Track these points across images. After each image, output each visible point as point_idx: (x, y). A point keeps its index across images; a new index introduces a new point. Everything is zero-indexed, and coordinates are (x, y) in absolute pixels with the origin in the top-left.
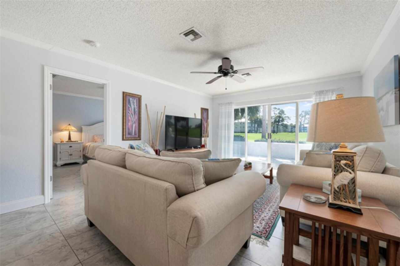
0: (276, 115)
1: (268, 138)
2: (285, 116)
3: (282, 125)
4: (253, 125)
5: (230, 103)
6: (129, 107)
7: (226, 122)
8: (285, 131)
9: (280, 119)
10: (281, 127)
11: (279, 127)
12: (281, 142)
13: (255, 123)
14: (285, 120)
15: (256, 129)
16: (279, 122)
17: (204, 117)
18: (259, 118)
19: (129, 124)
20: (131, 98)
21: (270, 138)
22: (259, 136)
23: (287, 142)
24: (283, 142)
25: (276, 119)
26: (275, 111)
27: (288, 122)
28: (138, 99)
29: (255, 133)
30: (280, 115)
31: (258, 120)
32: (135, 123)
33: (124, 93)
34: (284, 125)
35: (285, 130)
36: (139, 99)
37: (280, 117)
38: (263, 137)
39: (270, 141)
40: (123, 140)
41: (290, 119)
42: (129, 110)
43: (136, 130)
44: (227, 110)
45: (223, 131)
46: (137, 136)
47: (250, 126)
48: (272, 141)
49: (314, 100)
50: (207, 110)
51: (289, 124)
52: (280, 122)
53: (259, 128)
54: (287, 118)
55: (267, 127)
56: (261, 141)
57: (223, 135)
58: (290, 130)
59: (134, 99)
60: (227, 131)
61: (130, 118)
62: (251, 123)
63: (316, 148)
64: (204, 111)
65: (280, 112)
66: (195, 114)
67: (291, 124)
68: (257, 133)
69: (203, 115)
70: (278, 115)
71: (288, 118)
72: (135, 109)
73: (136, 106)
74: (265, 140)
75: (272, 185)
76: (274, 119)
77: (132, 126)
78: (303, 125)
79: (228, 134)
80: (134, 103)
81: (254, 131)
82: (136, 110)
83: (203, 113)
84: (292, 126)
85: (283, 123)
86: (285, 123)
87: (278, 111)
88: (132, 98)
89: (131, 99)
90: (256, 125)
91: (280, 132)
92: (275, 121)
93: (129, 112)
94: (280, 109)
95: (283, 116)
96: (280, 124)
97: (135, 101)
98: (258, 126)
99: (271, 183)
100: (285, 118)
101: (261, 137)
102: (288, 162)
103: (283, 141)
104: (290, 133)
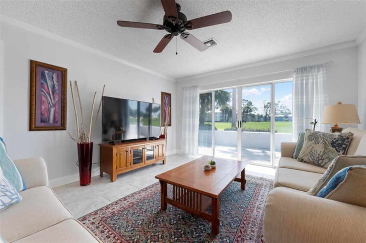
0: (245, 106)
1: (238, 127)
2: (252, 107)
3: (250, 115)
4: (224, 115)
5: (195, 87)
6: (42, 84)
7: (190, 108)
8: (252, 121)
9: (248, 109)
10: (249, 117)
11: (247, 117)
12: (251, 131)
13: (226, 113)
14: (253, 111)
15: (227, 119)
16: (247, 112)
17: (165, 103)
18: (230, 108)
19: (43, 107)
20: (46, 70)
21: (241, 127)
22: (229, 125)
23: (257, 131)
24: (253, 131)
25: (245, 110)
26: (244, 102)
27: (255, 113)
28: (60, 73)
29: (226, 122)
30: (249, 106)
31: (229, 110)
32: (54, 106)
33: (32, 62)
34: (252, 115)
35: (253, 119)
36: (62, 73)
37: (248, 108)
38: (233, 125)
39: (241, 130)
40: (31, 129)
41: (257, 110)
42: (44, 88)
43: (56, 115)
44: (192, 95)
45: (187, 119)
46: (59, 124)
47: (222, 116)
48: (242, 130)
49: (295, 80)
50: (169, 95)
51: (256, 114)
52: (249, 112)
53: (229, 118)
54: (254, 109)
55: (237, 117)
56: (231, 130)
57: (187, 123)
58: (257, 120)
59: (53, 73)
60: (191, 119)
61: (44, 99)
62: (222, 113)
63: (307, 140)
64: (166, 96)
65: (248, 103)
66: (153, 99)
67: (258, 114)
68: (228, 122)
69: (164, 100)
70: (246, 106)
71: (256, 108)
72: (54, 86)
73: (55, 82)
74: (235, 128)
75: (244, 192)
76: (243, 109)
77: (49, 111)
78: (269, 115)
79: (192, 123)
80: (53, 78)
81: (225, 121)
82: (57, 88)
83: (165, 98)
84: (258, 116)
85: (251, 114)
86: (253, 113)
87: (247, 103)
88: (49, 71)
89: (46, 72)
90: (227, 115)
91: (248, 121)
92: (244, 112)
93: (43, 89)
94: (249, 101)
95: (251, 107)
96: (248, 114)
97: (55, 76)
98: (229, 115)
99: (243, 188)
100: (253, 109)
101: (231, 126)
102: (258, 152)
103: (253, 129)
104: (257, 123)
